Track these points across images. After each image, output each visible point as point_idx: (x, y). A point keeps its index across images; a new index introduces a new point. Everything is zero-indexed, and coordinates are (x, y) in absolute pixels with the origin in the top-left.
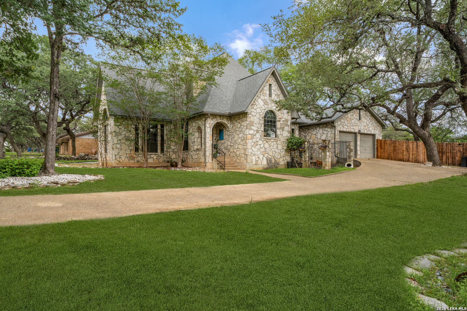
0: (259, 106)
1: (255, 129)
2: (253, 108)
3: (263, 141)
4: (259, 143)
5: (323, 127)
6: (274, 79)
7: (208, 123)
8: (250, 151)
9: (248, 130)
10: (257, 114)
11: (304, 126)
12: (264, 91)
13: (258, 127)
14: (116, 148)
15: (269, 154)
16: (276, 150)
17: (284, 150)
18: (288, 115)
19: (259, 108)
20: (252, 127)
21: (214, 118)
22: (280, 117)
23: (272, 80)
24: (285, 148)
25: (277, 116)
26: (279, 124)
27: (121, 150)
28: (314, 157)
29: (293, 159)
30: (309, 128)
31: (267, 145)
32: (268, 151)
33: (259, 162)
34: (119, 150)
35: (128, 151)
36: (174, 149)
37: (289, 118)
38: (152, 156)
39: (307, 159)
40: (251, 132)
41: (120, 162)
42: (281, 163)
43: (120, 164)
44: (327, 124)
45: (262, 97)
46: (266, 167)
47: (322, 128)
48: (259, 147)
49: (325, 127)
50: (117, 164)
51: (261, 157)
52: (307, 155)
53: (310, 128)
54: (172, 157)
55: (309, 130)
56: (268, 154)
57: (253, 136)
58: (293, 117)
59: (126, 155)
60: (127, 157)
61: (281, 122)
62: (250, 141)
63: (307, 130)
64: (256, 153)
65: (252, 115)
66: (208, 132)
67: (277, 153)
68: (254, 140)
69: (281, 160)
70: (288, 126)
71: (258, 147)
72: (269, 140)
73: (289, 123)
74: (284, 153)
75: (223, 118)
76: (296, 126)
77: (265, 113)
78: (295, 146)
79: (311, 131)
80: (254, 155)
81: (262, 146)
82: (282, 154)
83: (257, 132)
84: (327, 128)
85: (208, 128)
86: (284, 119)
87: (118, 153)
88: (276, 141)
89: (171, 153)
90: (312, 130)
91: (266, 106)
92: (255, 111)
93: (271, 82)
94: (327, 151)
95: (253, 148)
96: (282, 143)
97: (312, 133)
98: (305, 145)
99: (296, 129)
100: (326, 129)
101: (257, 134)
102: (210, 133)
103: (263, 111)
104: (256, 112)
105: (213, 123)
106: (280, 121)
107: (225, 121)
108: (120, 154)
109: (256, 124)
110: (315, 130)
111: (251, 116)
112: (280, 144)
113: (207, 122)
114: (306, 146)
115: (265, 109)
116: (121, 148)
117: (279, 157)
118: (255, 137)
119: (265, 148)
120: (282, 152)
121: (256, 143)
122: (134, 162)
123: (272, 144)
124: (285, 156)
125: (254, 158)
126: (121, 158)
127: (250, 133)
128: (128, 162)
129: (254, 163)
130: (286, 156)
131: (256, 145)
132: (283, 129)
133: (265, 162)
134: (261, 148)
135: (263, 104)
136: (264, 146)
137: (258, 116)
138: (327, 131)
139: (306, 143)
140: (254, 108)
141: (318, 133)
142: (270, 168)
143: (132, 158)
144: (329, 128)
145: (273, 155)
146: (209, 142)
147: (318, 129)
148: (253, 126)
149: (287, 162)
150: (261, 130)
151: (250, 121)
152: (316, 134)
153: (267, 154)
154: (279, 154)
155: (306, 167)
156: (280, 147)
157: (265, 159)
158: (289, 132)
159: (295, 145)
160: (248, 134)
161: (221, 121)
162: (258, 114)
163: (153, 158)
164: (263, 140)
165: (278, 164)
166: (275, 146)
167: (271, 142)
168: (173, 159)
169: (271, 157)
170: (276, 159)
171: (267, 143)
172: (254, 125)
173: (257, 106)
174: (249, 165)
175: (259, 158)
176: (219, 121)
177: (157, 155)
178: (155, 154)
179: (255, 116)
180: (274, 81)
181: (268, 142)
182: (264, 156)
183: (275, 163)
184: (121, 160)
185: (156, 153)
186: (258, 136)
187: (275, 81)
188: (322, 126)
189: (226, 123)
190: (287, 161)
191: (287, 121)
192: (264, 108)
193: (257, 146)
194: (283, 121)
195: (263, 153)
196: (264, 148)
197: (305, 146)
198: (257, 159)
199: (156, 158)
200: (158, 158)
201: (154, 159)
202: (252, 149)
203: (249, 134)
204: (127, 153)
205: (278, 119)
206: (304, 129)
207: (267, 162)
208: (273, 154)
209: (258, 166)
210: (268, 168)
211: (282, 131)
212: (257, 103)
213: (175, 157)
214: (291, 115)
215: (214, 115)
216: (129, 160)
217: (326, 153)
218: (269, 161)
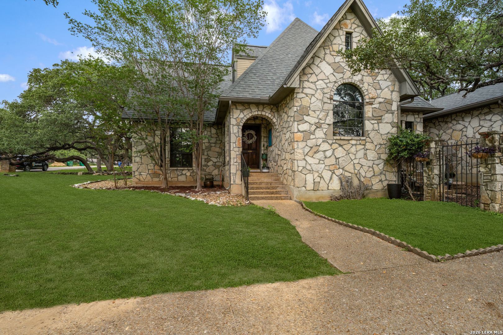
0: (321, 76)
1: (313, 120)
2: (308, 81)
3: (331, 145)
4: (321, 148)
5: (480, 113)
6: (357, 22)
7: (235, 117)
8: (302, 163)
9: (296, 123)
10: (316, 91)
11: (436, 118)
12: (334, 46)
13: (320, 117)
14: (135, 162)
15: (346, 168)
16: (363, 162)
17: (381, 161)
18: (392, 92)
19: (322, 80)
20: (306, 118)
21: (246, 109)
22: (371, 96)
23: (354, 23)
24: (384, 157)
25: (366, 93)
26: (371, 110)
27: (141, 164)
28: (459, 172)
29: (402, 179)
30: (447, 120)
31: (340, 152)
32: (344, 164)
33: (321, 185)
34: (139, 165)
35: (150, 166)
36: (215, 163)
37: (396, 97)
38: (184, 172)
39: (436, 181)
40: (304, 127)
41: (140, 180)
42: (374, 187)
43: (140, 183)
44: (491, 106)
45: (329, 58)
46: (337, 195)
47: (478, 116)
48: (323, 155)
49: (486, 114)
50: (136, 183)
51: (327, 175)
52: (436, 171)
53: (449, 120)
54: (213, 174)
55: (446, 123)
56: (343, 169)
57: (307, 135)
58: (403, 93)
59: (148, 171)
60: (149, 174)
61: (373, 106)
62: (302, 145)
63: (442, 124)
64: (315, 167)
65: (306, 94)
66: (234, 134)
67: (366, 168)
68: (310, 143)
69: (375, 181)
70: (393, 113)
71: (320, 155)
72: (346, 142)
73: (394, 107)
74: (381, 166)
75: (264, 108)
76: (416, 116)
77: (335, 88)
78: (406, 153)
79: (451, 125)
80: (311, 171)
81: (329, 154)
82: (376, 169)
83: (317, 127)
84: (491, 116)
85: (233, 125)
86: (381, 100)
87: (138, 169)
88: (363, 142)
89: (212, 168)
90: (454, 122)
91: (339, 76)
92: (312, 86)
93: (351, 28)
94: (497, 161)
95: (307, 158)
96: (378, 147)
97: (454, 127)
98: (430, 148)
99: (418, 122)
100: (488, 117)
101: (317, 131)
102: (237, 135)
103: (331, 85)
104: (314, 88)
105: (243, 118)
106: (371, 104)
107: (267, 113)
108: (140, 170)
109: (314, 111)
110: (460, 122)
111: (304, 95)
112: (373, 148)
113: (233, 116)
114: (433, 151)
115: (335, 82)
116: (142, 163)
117: (369, 175)
118: (312, 137)
119: (336, 158)
120: (378, 165)
121: (315, 149)
122: (159, 181)
123: (353, 150)
124: (384, 172)
125: (310, 178)
126: (141, 174)
127: (301, 129)
128: (151, 180)
129: (310, 186)
130: (387, 173)
131: (315, 153)
132: (379, 119)
133: (335, 185)
134: (326, 157)
135: (332, 71)
136: (333, 153)
137: (319, 95)
138: (490, 120)
139: (433, 145)
140: (311, 80)
141: (469, 127)
142: (348, 197)
143: (156, 175)
144: (497, 114)
145: (356, 171)
146: (236, 149)
147: (467, 120)
148: (309, 115)
149: (388, 185)
150: (327, 122)
151: (300, 106)
152: (465, 130)
153: (341, 170)
154: (371, 169)
155: (433, 197)
156: (372, 155)
157: (335, 178)
158: (395, 125)
159: (405, 150)
160: (296, 130)
161: (259, 113)
162: (319, 91)
163: (185, 174)
164: (330, 142)
165: (367, 189)
166: (361, 154)
167: (350, 146)
168: (214, 176)
169: (350, 175)
170: (362, 179)
171: (340, 148)
172: (310, 112)
173: (317, 76)
174: (299, 191)
175: (321, 177)
176: (256, 113)
177: (191, 171)
178: (189, 170)
179: (313, 95)
180: (358, 26)
181: (344, 147)
182: (334, 173)
183: (360, 187)
184: (141, 178)
185: (189, 168)
186: (320, 134)
187: (360, 24)
188: (478, 112)
189: (270, 116)
190: (390, 183)
191: (389, 102)
192: (332, 79)
193: (317, 154)
194: (380, 103)
195: (332, 168)
196: (333, 158)
197: (429, 151)
198: (318, 180)
199: (190, 175)
200: (192, 175)
201: (186, 176)
202: (304, 159)
203: (299, 131)
204: (149, 168)
205: (367, 100)
206: (437, 122)
207: (341, 185)
208: (355, 169)
209: (318, 193)
210: (342, 197)
211: (378, 123)
212: (317, 71)
213: (217, 173)
214: (400, 91)
215: (245, 104)
216: (152, 178)
217: (495, 168)
218: (346, 182)
